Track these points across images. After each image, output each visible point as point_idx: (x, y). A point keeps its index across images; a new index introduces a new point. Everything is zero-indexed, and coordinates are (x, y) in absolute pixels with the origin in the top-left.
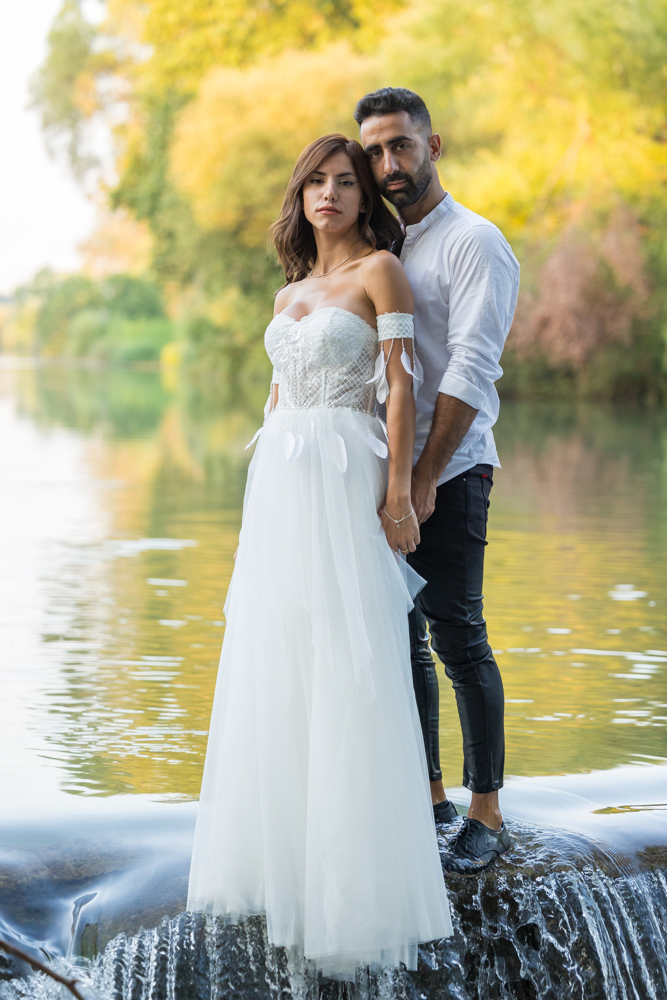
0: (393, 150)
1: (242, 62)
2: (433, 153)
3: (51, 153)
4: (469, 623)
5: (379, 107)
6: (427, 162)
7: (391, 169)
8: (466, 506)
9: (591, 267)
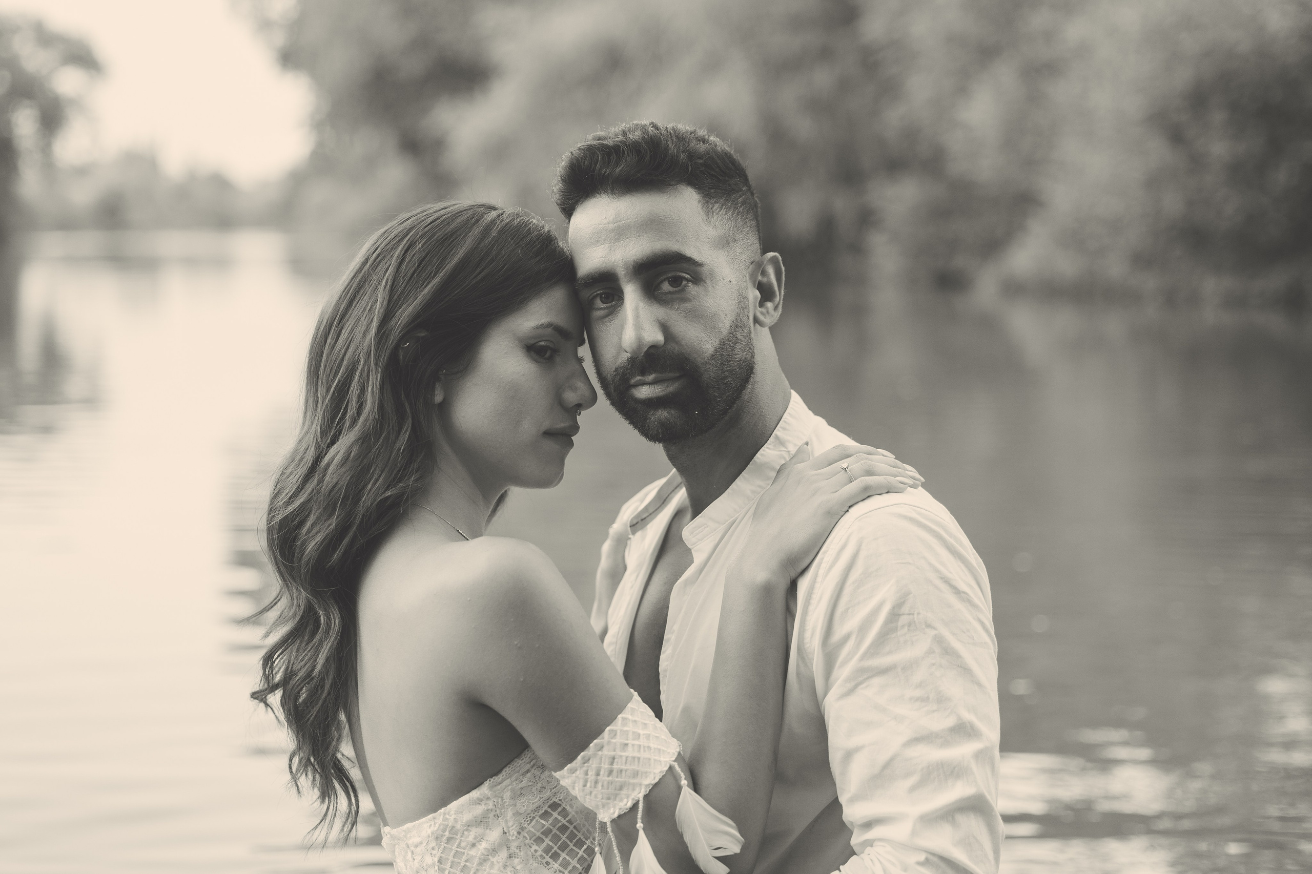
0: (651, 291)
2: (761, 304)
5: (618, 170)
6: (743, 326)
7: (640, 340)
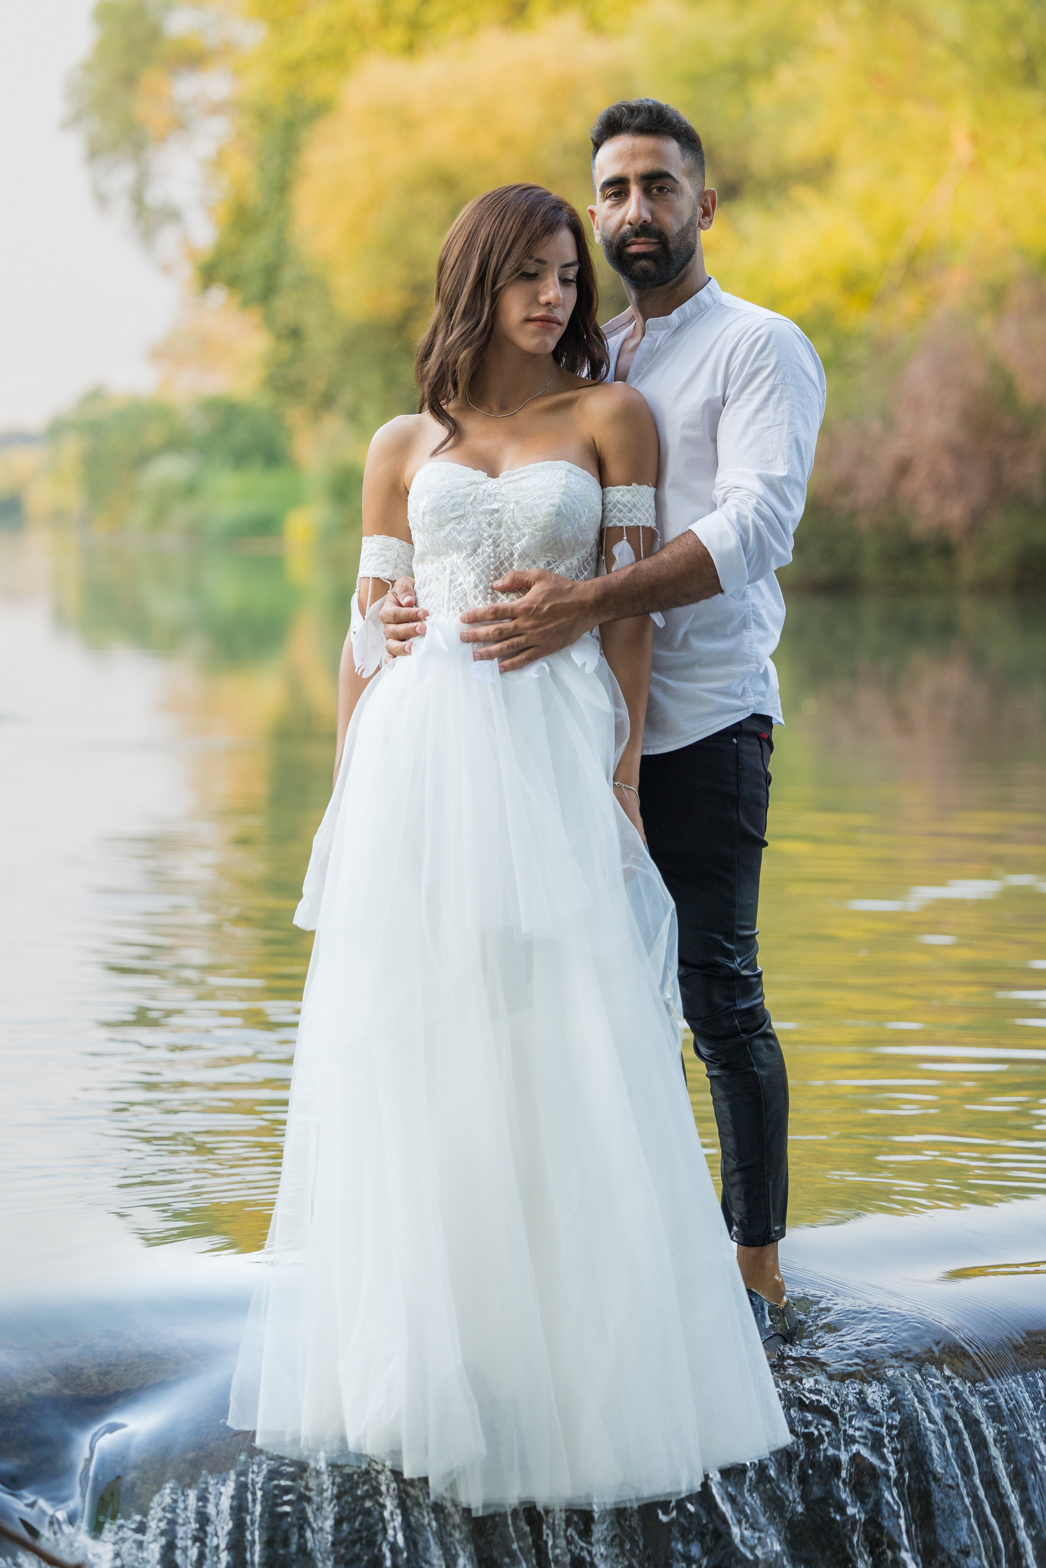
1: (410, 48)
2: (703, 216)
3: (102, 200)
4: (739, 972)
7: (637, 218)
8: (738, 783)
9: (978, 374)
